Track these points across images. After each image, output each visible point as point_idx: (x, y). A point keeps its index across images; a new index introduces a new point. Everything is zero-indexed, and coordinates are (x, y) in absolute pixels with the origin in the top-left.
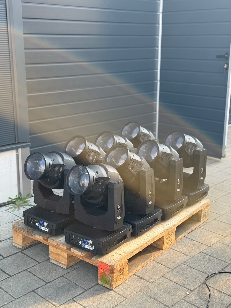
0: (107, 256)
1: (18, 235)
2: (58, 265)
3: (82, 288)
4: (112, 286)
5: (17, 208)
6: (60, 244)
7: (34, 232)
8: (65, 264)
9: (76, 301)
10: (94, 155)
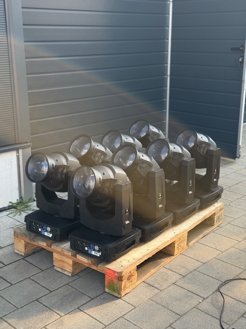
0: (114, 263)
1: (20, 241)
2: (63, 272)
3: (88, 296)
4: (120, 294)
5: (18, 214)
6: (65, 251)
7: (37, 238)
8: (70, 271)
9: (82, 310)
10: (100, 156)
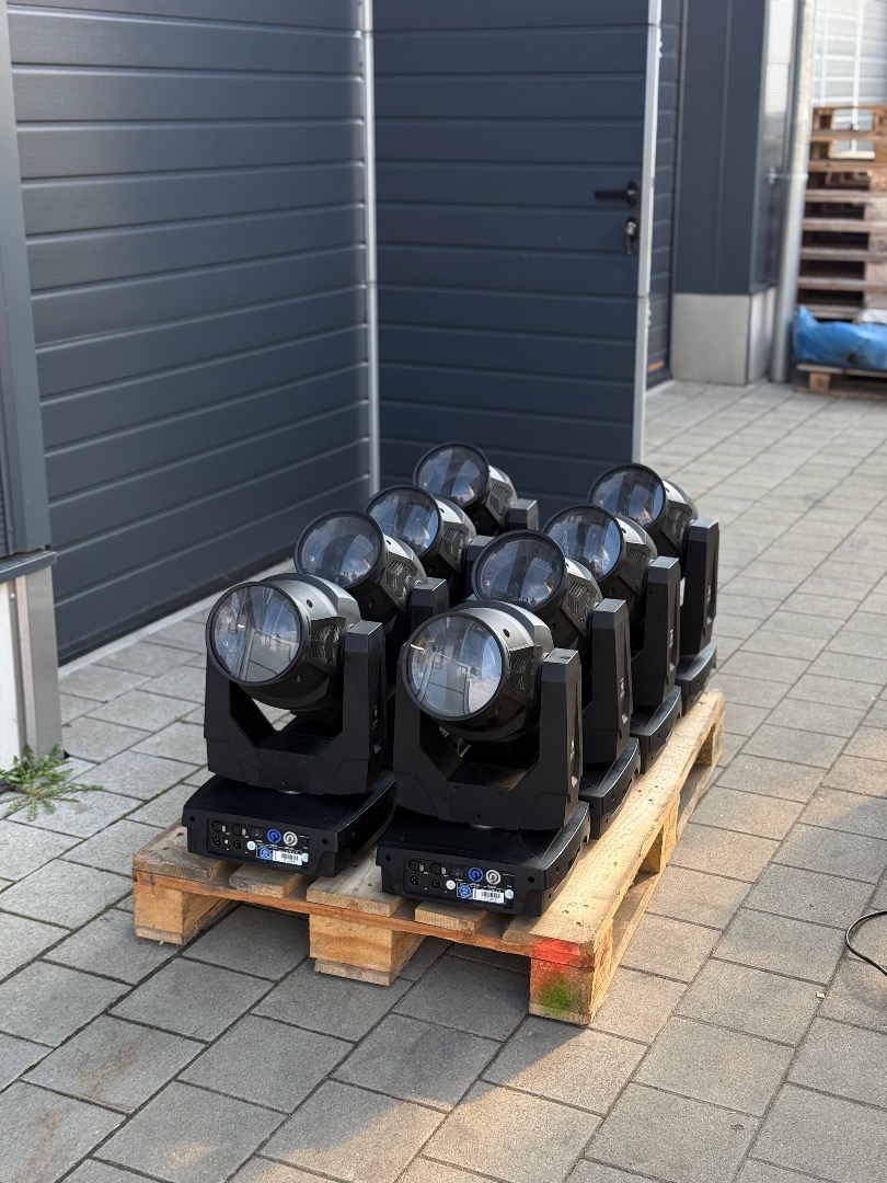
1: (162, 897)
2: (355, 977)
4: (584, 1012)
6: (362, 903)
7: (237, 874)
8: (383, 969)
10: (403, 576)
